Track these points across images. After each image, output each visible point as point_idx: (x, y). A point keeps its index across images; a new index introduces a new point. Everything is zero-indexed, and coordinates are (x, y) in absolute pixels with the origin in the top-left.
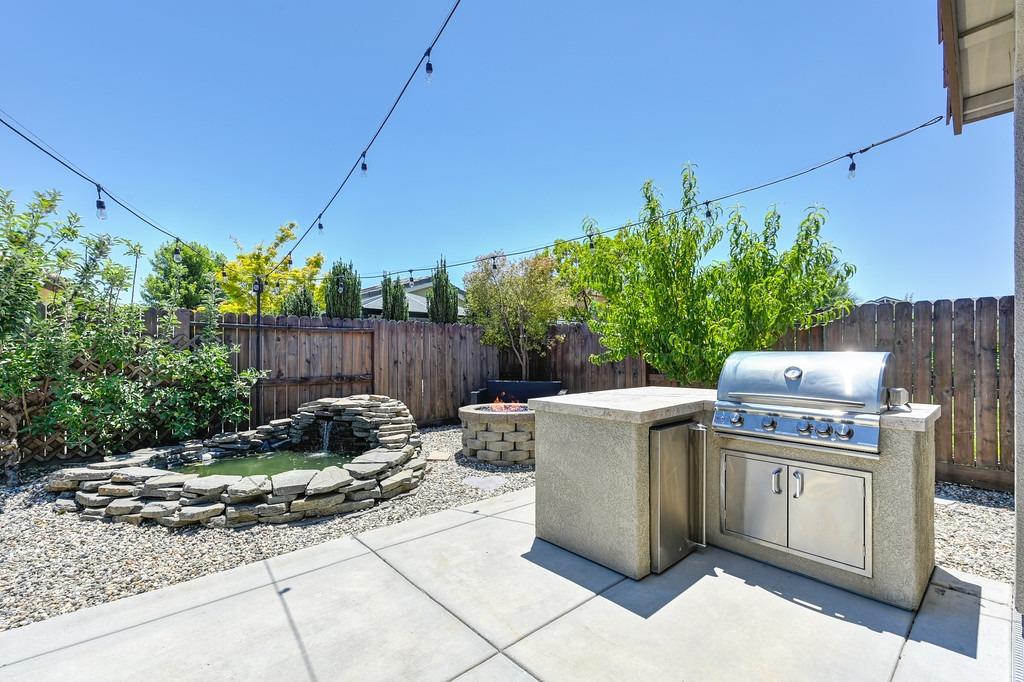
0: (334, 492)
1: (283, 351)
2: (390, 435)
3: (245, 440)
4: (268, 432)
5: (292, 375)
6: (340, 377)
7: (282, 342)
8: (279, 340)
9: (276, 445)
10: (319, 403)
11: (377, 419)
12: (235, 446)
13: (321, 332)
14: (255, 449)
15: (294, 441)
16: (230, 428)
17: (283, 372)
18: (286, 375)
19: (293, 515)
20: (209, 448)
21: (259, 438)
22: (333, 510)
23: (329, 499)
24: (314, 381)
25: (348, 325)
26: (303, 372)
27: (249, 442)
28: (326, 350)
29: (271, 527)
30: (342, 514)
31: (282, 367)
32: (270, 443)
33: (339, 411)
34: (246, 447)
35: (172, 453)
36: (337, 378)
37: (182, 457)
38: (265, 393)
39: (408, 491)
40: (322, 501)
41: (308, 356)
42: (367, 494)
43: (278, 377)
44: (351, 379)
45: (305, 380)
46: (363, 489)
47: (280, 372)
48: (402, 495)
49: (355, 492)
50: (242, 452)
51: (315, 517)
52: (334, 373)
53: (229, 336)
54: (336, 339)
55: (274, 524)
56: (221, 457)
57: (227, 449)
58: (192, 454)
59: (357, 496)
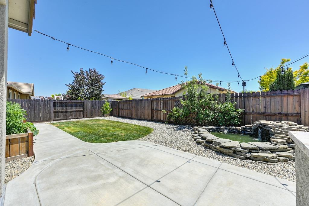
0: (229, 148)
1: (254, 104)
2: (277, 138)
3: (236, 129)
4: (243, 128)
5: (258, 111)
6: (280, 114)
7: (254, 101)
8: (253, 100)
9: (246, 133)
10: (259, 122)
11: (277, 131)
12: (233, 130)
13: (270, 96)
14: (239, 132)
15: (252, 133)
16: (233, 125)
17: (254, 110)
18: (255, 111)
19: (217, 150)
20: (227, 129)
21: (241, 129)
22: (229, 154)
23: (226, 150)
24: (267, 114)
25: (284, 93)
26: (263, 110)
27: (237, 130)
28: (273, 103)
29: (211, 151)
30: (231, 156)
31: (254, 109)
32: (244, 132)
33: (265, 125)
34: (236, 131)
35: (217, 128)
36: (279, 114)
37: (219, 130)
38: (248, 117)
39: (268, 162)
40: (224, 149)
41: (265, 105)
42: (242, 154)
43: (252, 112)
44: (287, 115)
45: (263, 113)
46: (241, 152)
47: (253, 110)
48: (261, 162)
49: (238, 151)
50: (235, 132)
51: (223, 153)
52: (278, 112)
53: (236, 100)
54: (278, 99)
55: (212, 150)
56: (230, 132)
57: (231, 131)
58: (222, 130)
59: (237, 153)
